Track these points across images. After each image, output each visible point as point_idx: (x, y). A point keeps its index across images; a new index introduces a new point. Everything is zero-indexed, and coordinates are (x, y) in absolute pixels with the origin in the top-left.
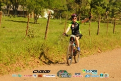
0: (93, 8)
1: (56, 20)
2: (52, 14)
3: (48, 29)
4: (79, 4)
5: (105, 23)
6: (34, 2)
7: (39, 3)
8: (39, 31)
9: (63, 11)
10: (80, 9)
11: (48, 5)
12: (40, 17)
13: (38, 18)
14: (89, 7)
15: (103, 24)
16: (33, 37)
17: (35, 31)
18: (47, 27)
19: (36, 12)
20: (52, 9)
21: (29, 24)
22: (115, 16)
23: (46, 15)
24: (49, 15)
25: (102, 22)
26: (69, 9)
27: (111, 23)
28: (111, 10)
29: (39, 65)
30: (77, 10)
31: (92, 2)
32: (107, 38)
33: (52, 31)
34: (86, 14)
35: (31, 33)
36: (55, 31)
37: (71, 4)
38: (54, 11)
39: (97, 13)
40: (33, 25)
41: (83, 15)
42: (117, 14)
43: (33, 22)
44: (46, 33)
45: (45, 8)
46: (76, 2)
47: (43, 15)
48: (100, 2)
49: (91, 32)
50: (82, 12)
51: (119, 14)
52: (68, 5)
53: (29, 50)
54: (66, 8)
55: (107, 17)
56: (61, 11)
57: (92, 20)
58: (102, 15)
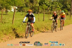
0: (40, 6)
1: (19, 13)
2: (16, 9)
3: (14, 18)
4: (32, 3)
5: (48, 14)
6: (5, 2)
7: (8, 3)
8: (9, 19)
9: (23, 7)
10: (33, 6)
11: (14, 4)
12: (9, 11)
13: (8, 11)
14: (38, 5)
15: (47, 15)
16: (5, 23)
17: (6, 19)
18: (13, 17)
19: (7, 8)
20: (16, 6)
21: (3, 15)
22: (53, 10)
23: (13, 10)
24: (15, 9)
25: (46, 14)
26: (26, 6)
27: (51, 14)
28: (50, 6)
29: (9, 40)
30: (31, 7)
31: (40, 2)
32: (49, 23)
33: (17, 19)
34: (37, 9)
35: (4, 21)
36: (19, 19)
37: (27, 3)
38: (18, 7)
39: (43, 8)
40: (5, 15)
41: (35, 10)
42: (54, 9)
43: (5, 14)
44: (13, 20)
45: (12, 5)
46: (30, 2)
47: (11, 10)
48: (44, 2)
49: (40, 20)
50: (34, 8)
51: (55, 9)
52: (25, 4)
53: (3, 31)
54: (25, 5)
55: (48, 11)
56: (22, 7)
57: (40, 13)
58: (46, 10)
